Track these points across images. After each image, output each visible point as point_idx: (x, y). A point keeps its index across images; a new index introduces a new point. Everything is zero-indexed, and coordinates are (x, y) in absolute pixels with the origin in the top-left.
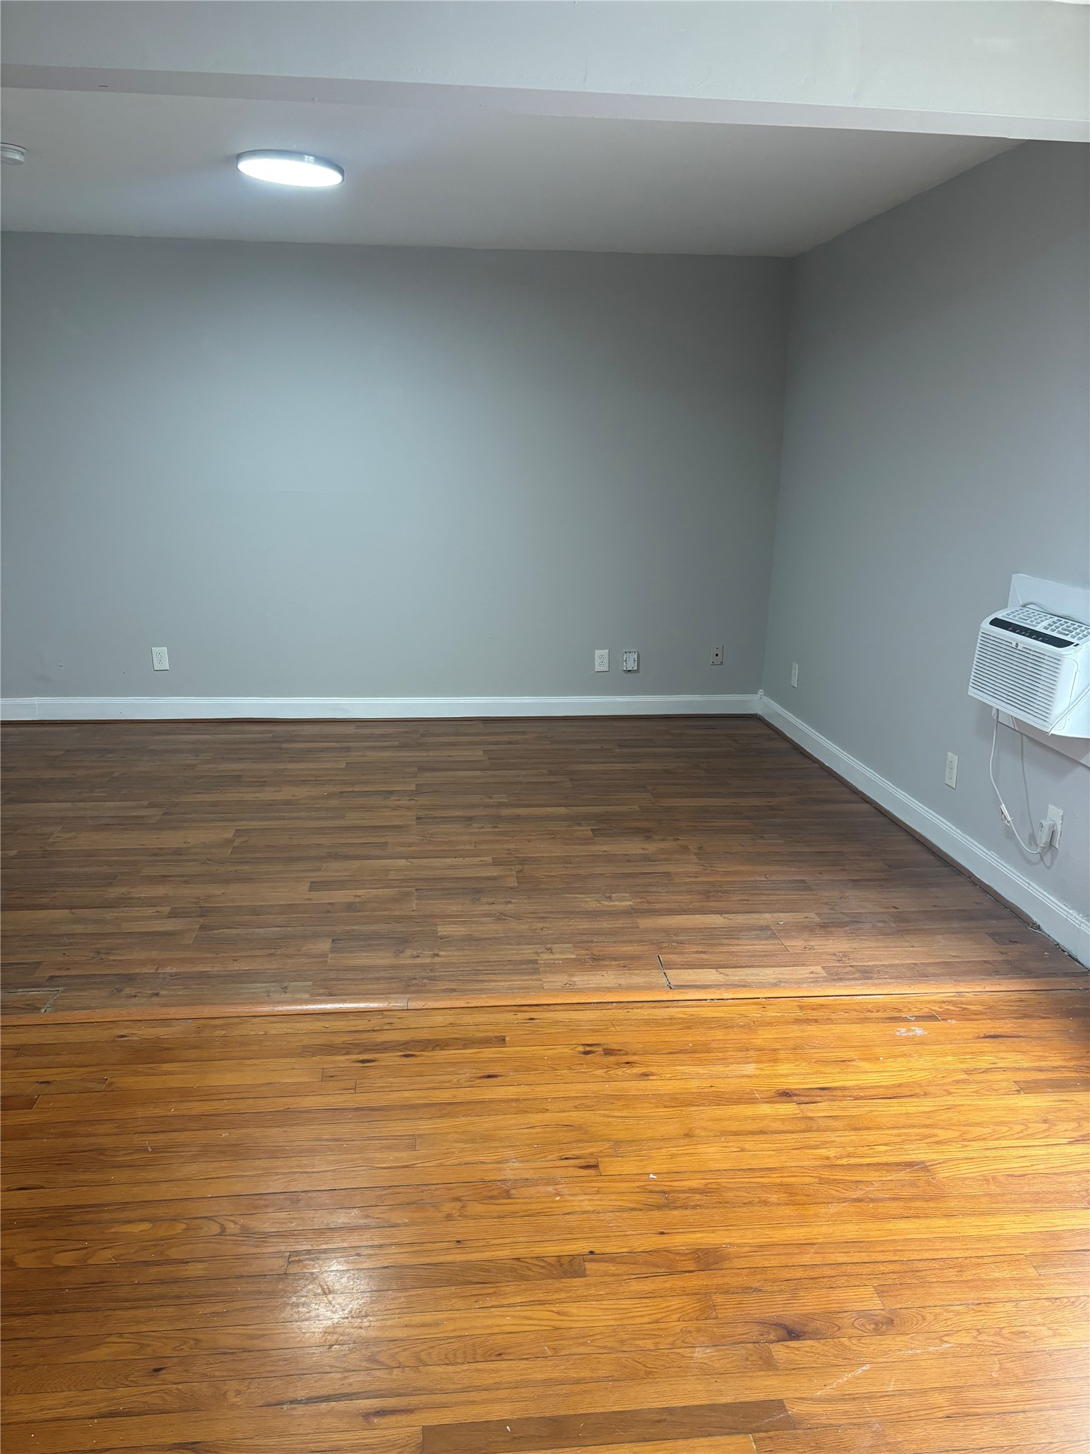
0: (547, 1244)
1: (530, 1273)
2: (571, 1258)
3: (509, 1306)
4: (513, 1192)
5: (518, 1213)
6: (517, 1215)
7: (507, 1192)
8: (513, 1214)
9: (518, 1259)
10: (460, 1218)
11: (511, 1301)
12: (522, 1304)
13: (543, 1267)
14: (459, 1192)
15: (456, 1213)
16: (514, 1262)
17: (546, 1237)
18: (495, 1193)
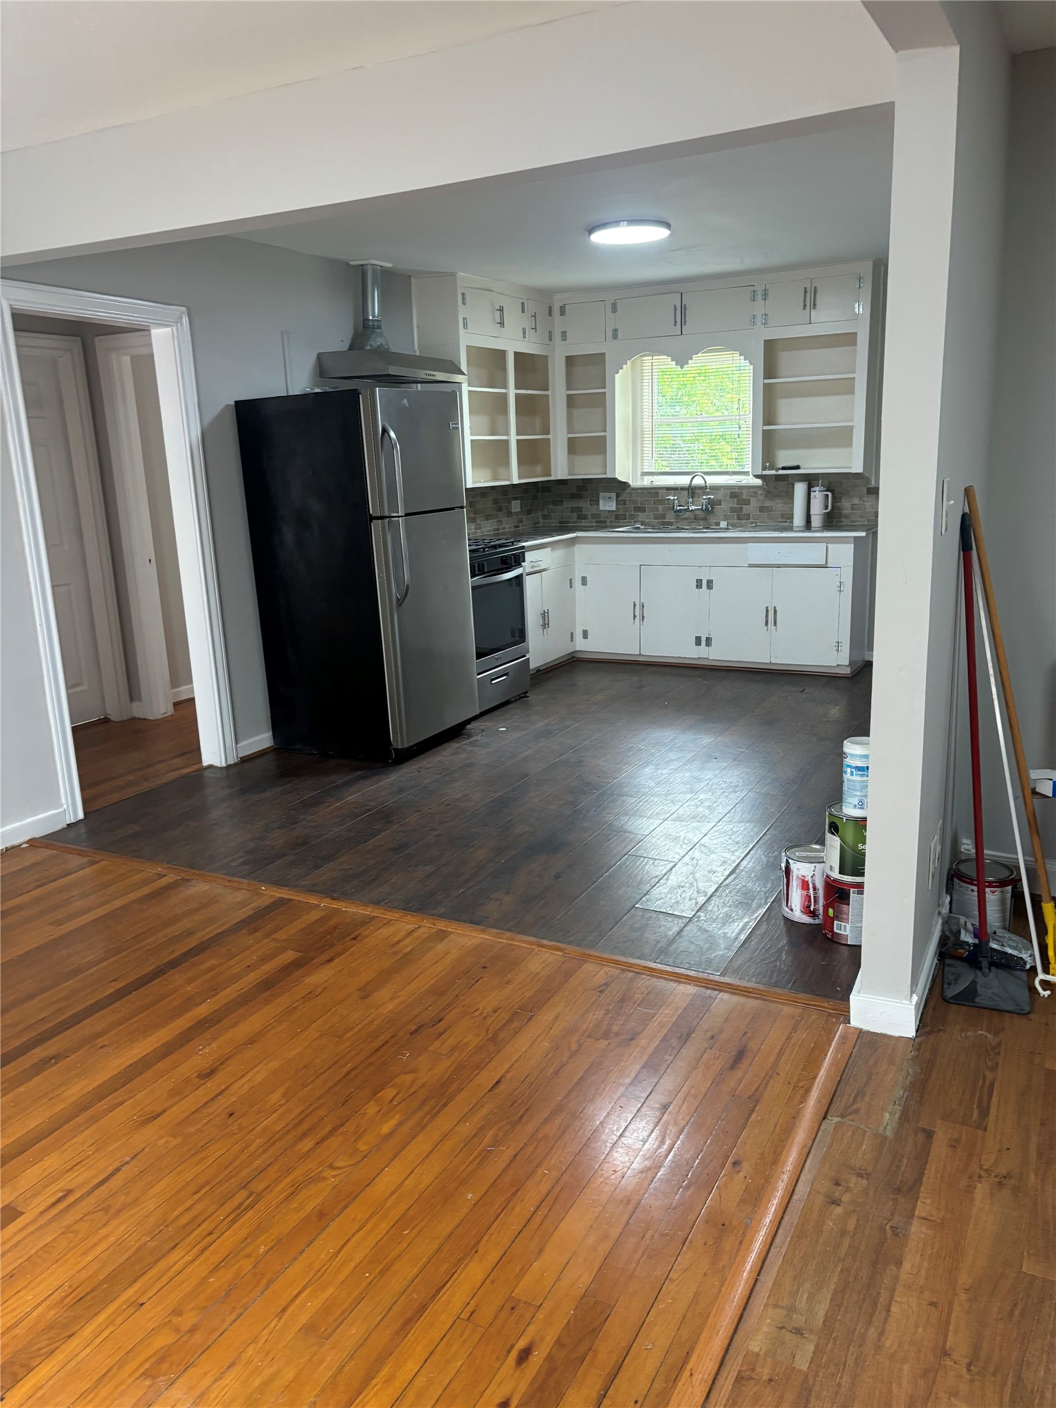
0: (55, 1369)
1: (46, 1337)
2: (19, 1379)
3: (39, 1305)
4: (148, 1383)
5: (118, 1369)
6: (116, 1367)
7: (154, 1377)
8: (121, 1364)
9: (70, 1336)
10: (167, 1320)
11: (40, 1309)
12: (29, 1314)
13: (40, 1349)
14: (198, 1337)
15: (177, 1320)
16: (70, 1333)
17: (62, 1374)
18: (165, 1367)
